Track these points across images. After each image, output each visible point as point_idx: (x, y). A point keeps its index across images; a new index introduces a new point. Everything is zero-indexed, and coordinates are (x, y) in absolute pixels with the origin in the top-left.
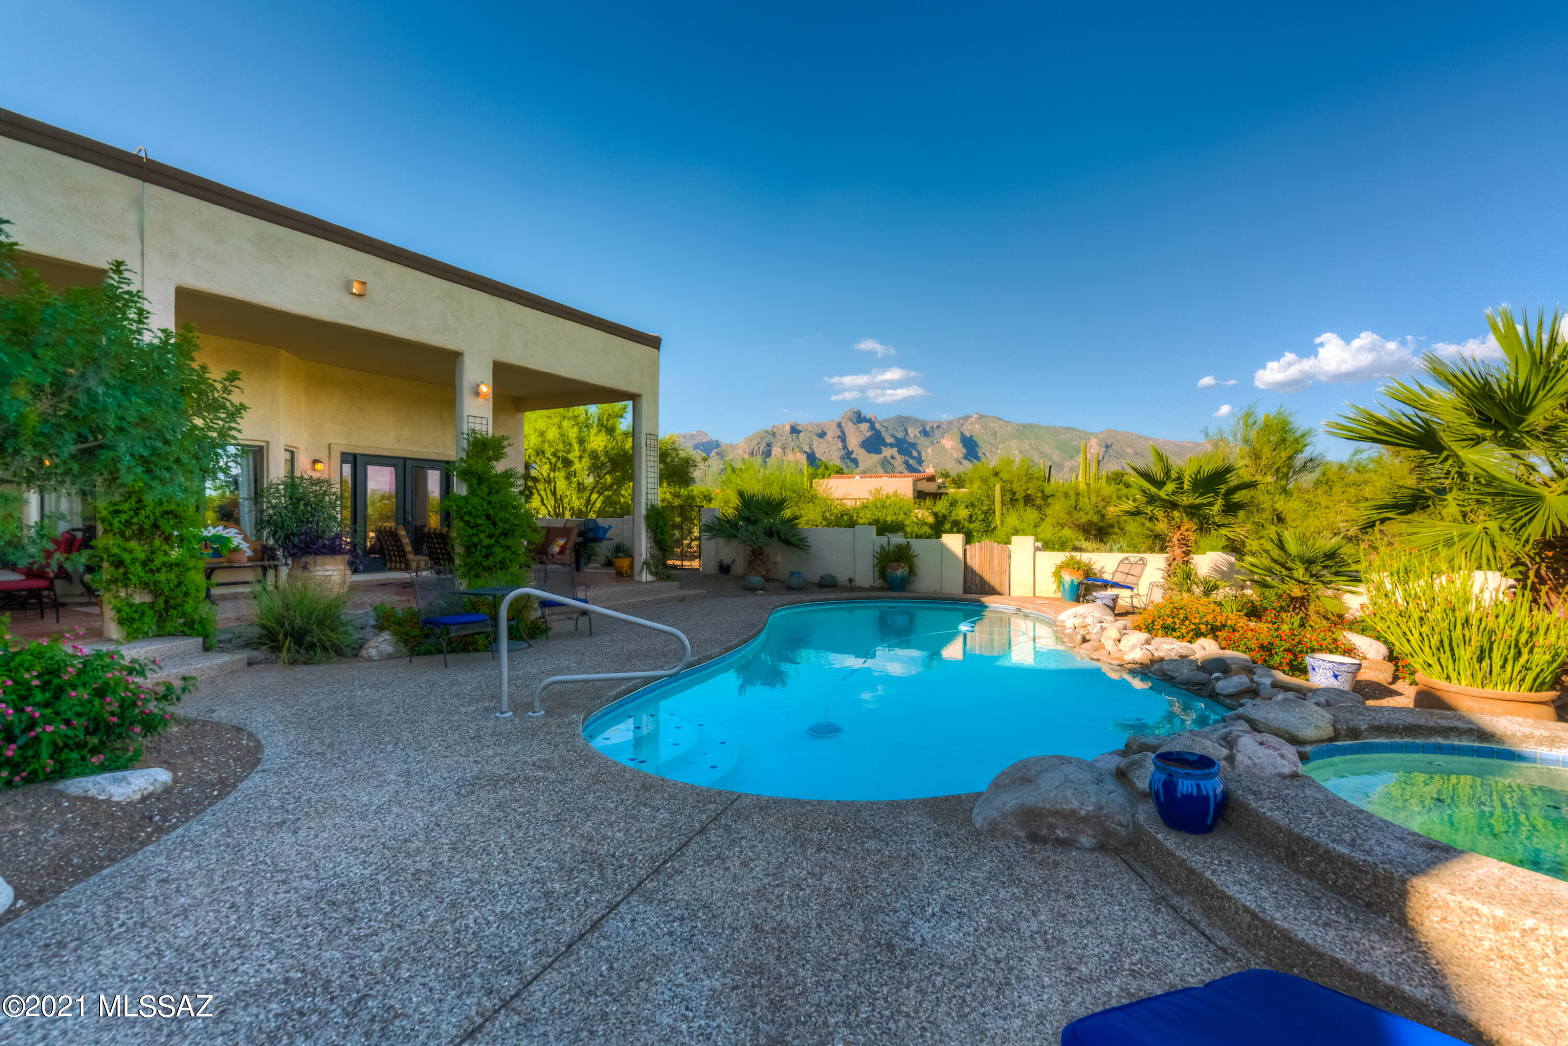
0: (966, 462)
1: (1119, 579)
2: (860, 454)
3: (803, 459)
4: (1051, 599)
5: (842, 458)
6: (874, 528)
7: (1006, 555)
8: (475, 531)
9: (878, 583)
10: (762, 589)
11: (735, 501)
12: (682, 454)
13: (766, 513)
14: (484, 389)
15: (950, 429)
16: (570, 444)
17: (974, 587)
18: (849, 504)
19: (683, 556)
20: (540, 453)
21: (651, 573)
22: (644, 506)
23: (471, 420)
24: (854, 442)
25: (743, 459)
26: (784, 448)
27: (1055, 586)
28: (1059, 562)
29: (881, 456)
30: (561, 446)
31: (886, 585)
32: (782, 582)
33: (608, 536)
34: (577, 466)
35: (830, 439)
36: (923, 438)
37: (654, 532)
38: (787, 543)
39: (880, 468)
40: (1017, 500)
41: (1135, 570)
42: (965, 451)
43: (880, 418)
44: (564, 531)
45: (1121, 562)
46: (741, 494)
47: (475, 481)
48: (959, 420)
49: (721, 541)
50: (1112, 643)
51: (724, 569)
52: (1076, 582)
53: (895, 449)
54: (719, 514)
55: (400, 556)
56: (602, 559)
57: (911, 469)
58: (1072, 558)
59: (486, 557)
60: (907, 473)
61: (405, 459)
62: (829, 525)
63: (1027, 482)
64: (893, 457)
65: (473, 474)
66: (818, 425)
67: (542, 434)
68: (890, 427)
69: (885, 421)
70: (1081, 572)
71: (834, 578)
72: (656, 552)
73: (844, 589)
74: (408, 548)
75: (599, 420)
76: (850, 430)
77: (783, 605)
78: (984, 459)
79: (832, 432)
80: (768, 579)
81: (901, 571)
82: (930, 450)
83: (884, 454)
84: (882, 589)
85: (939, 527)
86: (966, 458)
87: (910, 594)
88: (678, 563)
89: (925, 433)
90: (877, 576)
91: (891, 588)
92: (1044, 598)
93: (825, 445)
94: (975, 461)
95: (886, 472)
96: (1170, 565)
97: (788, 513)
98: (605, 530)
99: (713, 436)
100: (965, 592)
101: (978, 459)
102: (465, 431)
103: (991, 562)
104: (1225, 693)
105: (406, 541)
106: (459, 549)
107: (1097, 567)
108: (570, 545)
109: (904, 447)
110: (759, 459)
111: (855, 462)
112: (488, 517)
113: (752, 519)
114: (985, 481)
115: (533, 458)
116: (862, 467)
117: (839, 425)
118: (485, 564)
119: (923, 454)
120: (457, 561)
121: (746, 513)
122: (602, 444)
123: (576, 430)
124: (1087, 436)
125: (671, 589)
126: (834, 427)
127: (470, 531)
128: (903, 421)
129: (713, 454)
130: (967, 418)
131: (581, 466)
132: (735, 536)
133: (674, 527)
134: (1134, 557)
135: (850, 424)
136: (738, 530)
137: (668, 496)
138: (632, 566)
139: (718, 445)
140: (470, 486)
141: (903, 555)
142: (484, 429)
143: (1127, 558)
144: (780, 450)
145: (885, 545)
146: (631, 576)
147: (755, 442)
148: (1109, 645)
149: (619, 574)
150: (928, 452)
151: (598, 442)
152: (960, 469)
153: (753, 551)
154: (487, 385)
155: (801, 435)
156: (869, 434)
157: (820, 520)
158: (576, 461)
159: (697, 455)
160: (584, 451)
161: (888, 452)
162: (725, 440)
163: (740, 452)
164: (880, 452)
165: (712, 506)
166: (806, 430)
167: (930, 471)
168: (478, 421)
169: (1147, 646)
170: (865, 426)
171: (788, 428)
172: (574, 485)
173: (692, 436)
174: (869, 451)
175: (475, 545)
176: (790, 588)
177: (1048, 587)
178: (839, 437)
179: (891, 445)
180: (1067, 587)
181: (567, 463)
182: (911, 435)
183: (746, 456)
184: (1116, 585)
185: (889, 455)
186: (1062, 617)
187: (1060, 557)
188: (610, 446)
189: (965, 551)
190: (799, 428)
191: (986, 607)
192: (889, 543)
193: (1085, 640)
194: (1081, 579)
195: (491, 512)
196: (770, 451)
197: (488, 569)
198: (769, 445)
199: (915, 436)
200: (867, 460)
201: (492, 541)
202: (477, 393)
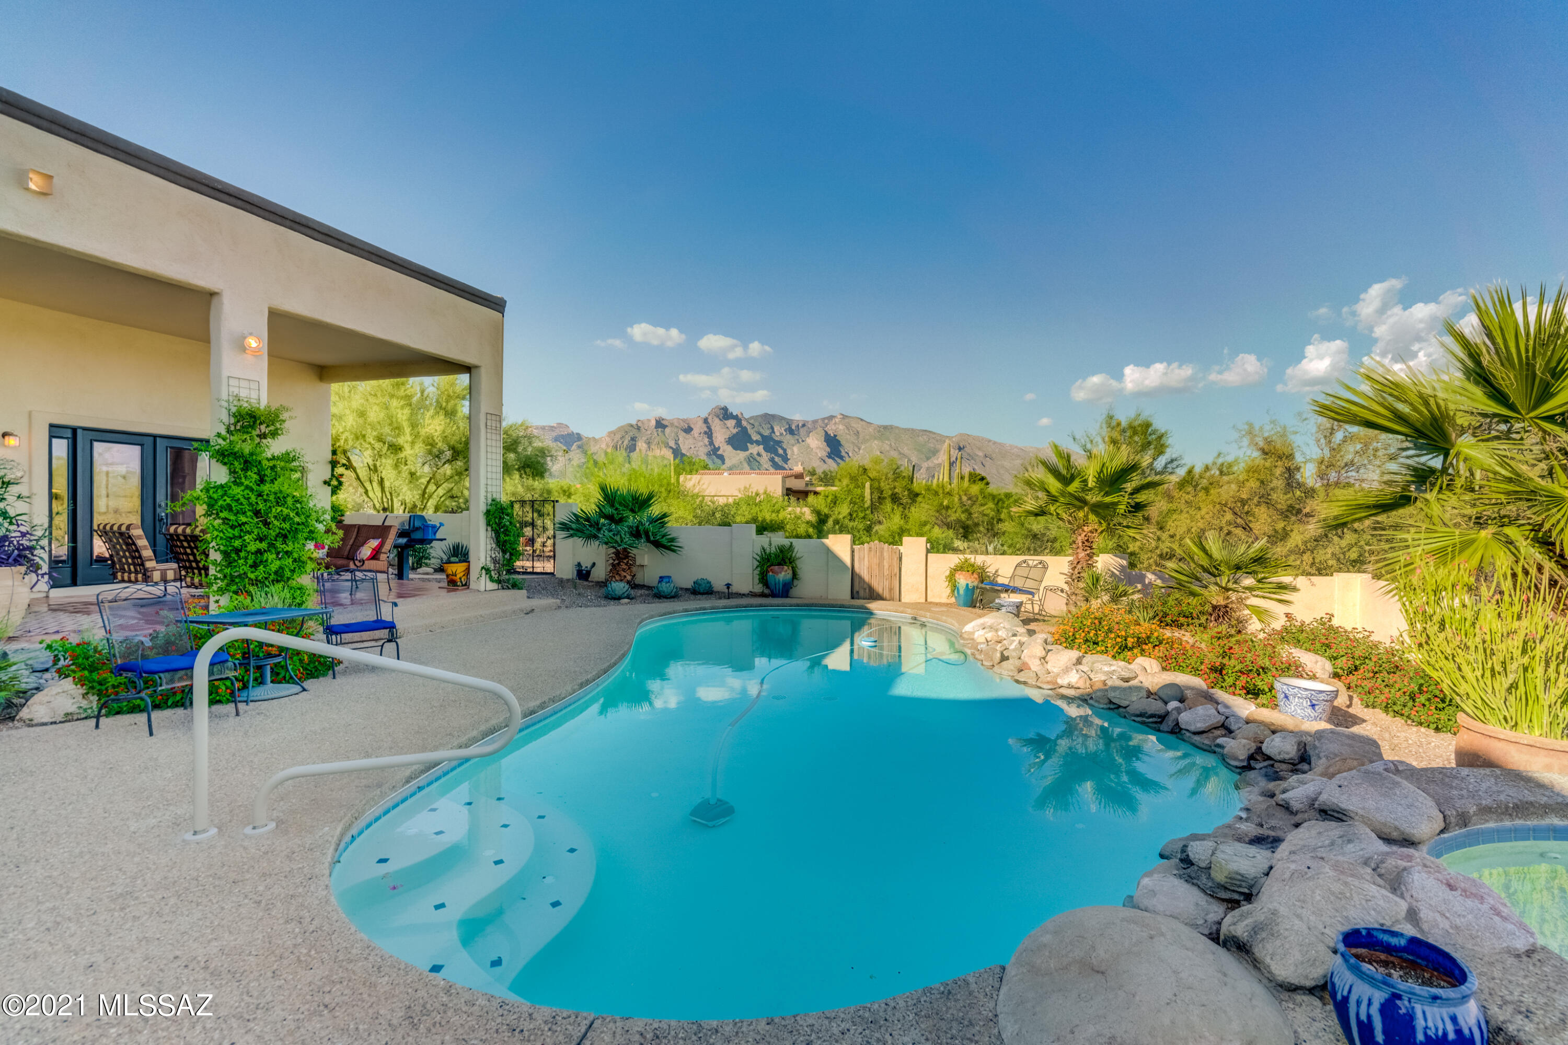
0: (830, 461)
1: (1019, 583)
2: (727, 450)
3: (669, 454)
4: (947, 605)
5: (708, 454)
6: (754, 526)
7: (896, 557)
8: (236, 532)
9: (759, 588)
10: (628, 597)
11: (596, 495)
12: (537, 444)
13: (632, 511)
14: (253, 343)
15: (815, 428)
16: (398, 428)
17: (862, 593)
18: (722, 501)
19: (534, 556)
20: (360, 436)
21: (492, 579)
22: (482, 499)
23: (232, 382)
24: (720, 437)
25: (606, 453)
26: (649, 443)
27: (948, 591)
28: (952, 566)
29: (747, 453)
30: (387, 430)
31: (767, 591)
32: (649, 588)
33: (438, 536)
34: (408, 452)
35: (696, 435)
36: (789, 436)
37: (497, 533)
38: (657, 544)
39: (746, 465)
40: (885, 498)
41: (1034, 574)
42: (828, 450)
43: (746, 416)
44: (381, 531)
45: (1018, 565)
46: (603, 489)
47: (238, 465)
48: (823, 419)
49: (579, 541)
50: (1038, 662)
51: (583, 574)
52: (971, 585)
53: (761, 447)
54: (577, 511)
55: (134, 564)
56: (435, 562)
57: (776, 466)
58: (966, 560)
59: (255, 566)
60: (772, 470)
61: (155, 437)
62: (700, 524)
63: (895, 480)
64: (759, 454)
65: (236, 455)
66: (684, 421)
67: (362, 414)
68: (756, 424)
69: (752, 418)
70: (975, 576)
71: (709, 583)
72: (499, 555)
73: (720, 595)
74: (147, 553)
75: (438, 402)
76: (716, 425)
77: (652, 617)
78: (847, 459)
79: (699, 428)
80: (634, 586)
81: (783, 575)
82: (795, 449)
83: (750, 451)
84: (762, 595)
85: (821, 526)
86: (829, 457)
87: (794, 601)
88: (528, 564)
89: (791, 431)
90: (757, 581)
91: (773, 595)
92: (937, 604)
93: (691, 441)
94: (839, 460)
95: (752, 469)
96: (1074, 568)
97: (656, 510)
98: (435, 529)
99: (575, 429)
100: (853, 598)
101: (842, 458)
102: (224, 396)
103: (880, 565)
104: (1192, 728)
105: (142, 542)
106: (215, 556)
107: (991, 570)
108: (388, 545)
109: (770, 444)
110: (621, 455)
111: (722, 458)
112: (257, 513)
113: (617, 517)
114: (853, 479)
115: (350, 443)
116: (728, 463)
117: (706, 421)
118: (252, 576)
119: (789, 452)
120: (212, 571)
121: (609, 510)
122: (439, 429)
123: (407, 411)
124: (941, 439)
125: (518, 599)
126: (700, 423)
127: (231, 533)
128: (769, 419)
129: (574, 447)
130: (831, 417)
131: (414, 453)
132: (596, 537)
133: (524, 524)
134: (1033, 560)
135: (717, 421)
136: (599, 530)
137: (520, 489)
138: (467, 571)
139: (579, 437)
140: (233, 472)
141: (784, 557)
142: (254, 395)
143: (1025, 562)
144: (645, 446)
145: (766, 546)
146: (466, 585)
147: (618, 437)
148: (1035, 665)
149: (452, 584)
150: (794, 451)
151: (435, 426)
152: (825, 467)
153: (617, 553)
154: (259, 339)
155: (667, 430)
156: (735, 431)
157: (690, 517)
158: (407, 447)
159: (556, 448)
160: (417, 436)
161: (754, 449)
162: (586, 433)
163: (603, 446)
164: (746, 449)
165: (570, 501)
166: (672, 424)
167: (798, 469)
168: (243, 384)
169: (1081, 667)
170: (731, 423)
171: (653, 423)
172: (405, 474)
173: (552, 428)
174: (735, 448)
175: (237, 551)
176: (660, 596)
177: (940, 592)
178: (705, 433)
179: (758, 443)
180: (962, 592)
181: (395, 448)
182: (778, 434)
183: (609, 450)
184: (1015, 590)
185: (755, 453)
186: (968, 628)
187: (953, 560)
188: (448, 431)
189: (853, 552)
190: (664, 422)
191: (872, 614)
192: (770, 544)
193: (1004, 658)
194: (976, 584)
195: (261, 506)
196: (635, 445)
197: (256, 582)
198: (633, 439)
199: (781, 434)
200: (733, 456)
201: (263, 545)
202: (243, 348)
